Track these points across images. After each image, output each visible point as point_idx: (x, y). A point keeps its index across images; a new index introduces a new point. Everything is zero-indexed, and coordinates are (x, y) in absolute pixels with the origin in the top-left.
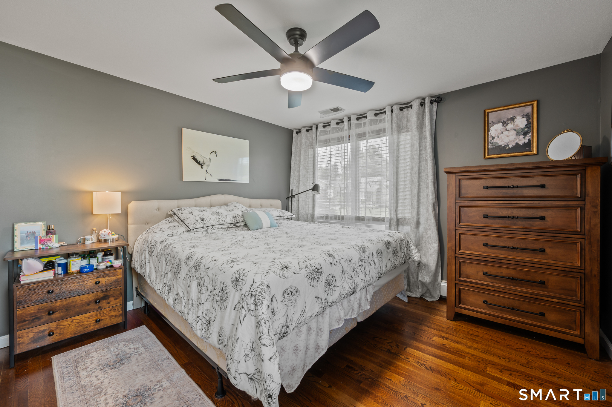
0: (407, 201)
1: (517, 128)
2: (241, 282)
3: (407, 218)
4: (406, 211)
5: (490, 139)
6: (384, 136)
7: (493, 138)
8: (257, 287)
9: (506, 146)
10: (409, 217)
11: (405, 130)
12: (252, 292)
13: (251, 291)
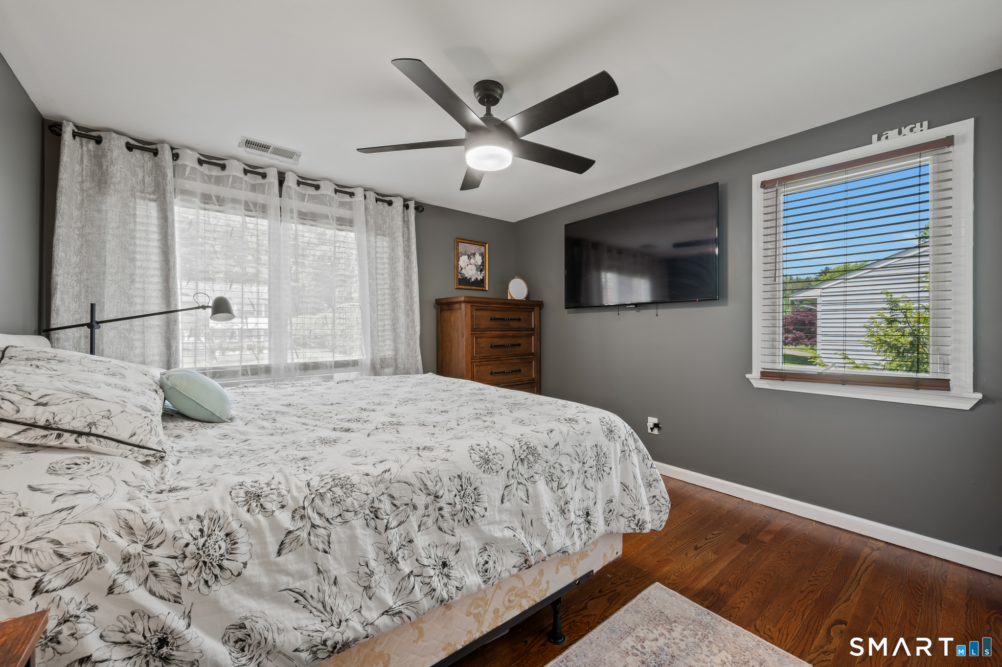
0: (387, 333)
1: (476, 264)
2: (495, 458)
3: (388, 357)
4: (386, 348)
5: (460, 269)
6: (350, 231)
7: (462, 269)
8: (521, 447)
9: (470, 279)
10: (389, 355)
11: (381, 233)
12: (521, 457)
13: (517, 457)
